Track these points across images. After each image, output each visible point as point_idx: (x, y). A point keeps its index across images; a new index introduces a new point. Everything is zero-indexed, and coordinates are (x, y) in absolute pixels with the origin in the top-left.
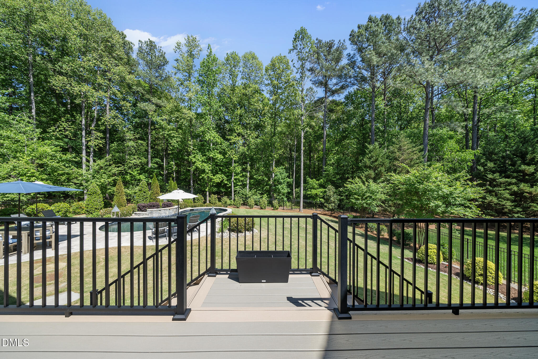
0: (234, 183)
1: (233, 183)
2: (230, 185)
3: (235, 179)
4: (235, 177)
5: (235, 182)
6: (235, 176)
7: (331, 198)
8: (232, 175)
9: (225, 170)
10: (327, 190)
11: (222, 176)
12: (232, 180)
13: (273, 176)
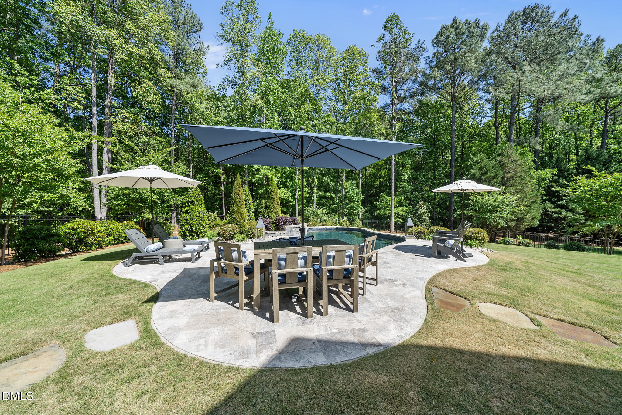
0: (298, 201)
2: (294, 203)
3: (299, 196)
4: (299, 193)
5: (299, 199)
6: (299, 191)
7: (424, 217)
8: (295, 190)
9: (290, 183)
10: (418, 206)
11: (286, 191)
12: (296, 197)
13: (344, 193)
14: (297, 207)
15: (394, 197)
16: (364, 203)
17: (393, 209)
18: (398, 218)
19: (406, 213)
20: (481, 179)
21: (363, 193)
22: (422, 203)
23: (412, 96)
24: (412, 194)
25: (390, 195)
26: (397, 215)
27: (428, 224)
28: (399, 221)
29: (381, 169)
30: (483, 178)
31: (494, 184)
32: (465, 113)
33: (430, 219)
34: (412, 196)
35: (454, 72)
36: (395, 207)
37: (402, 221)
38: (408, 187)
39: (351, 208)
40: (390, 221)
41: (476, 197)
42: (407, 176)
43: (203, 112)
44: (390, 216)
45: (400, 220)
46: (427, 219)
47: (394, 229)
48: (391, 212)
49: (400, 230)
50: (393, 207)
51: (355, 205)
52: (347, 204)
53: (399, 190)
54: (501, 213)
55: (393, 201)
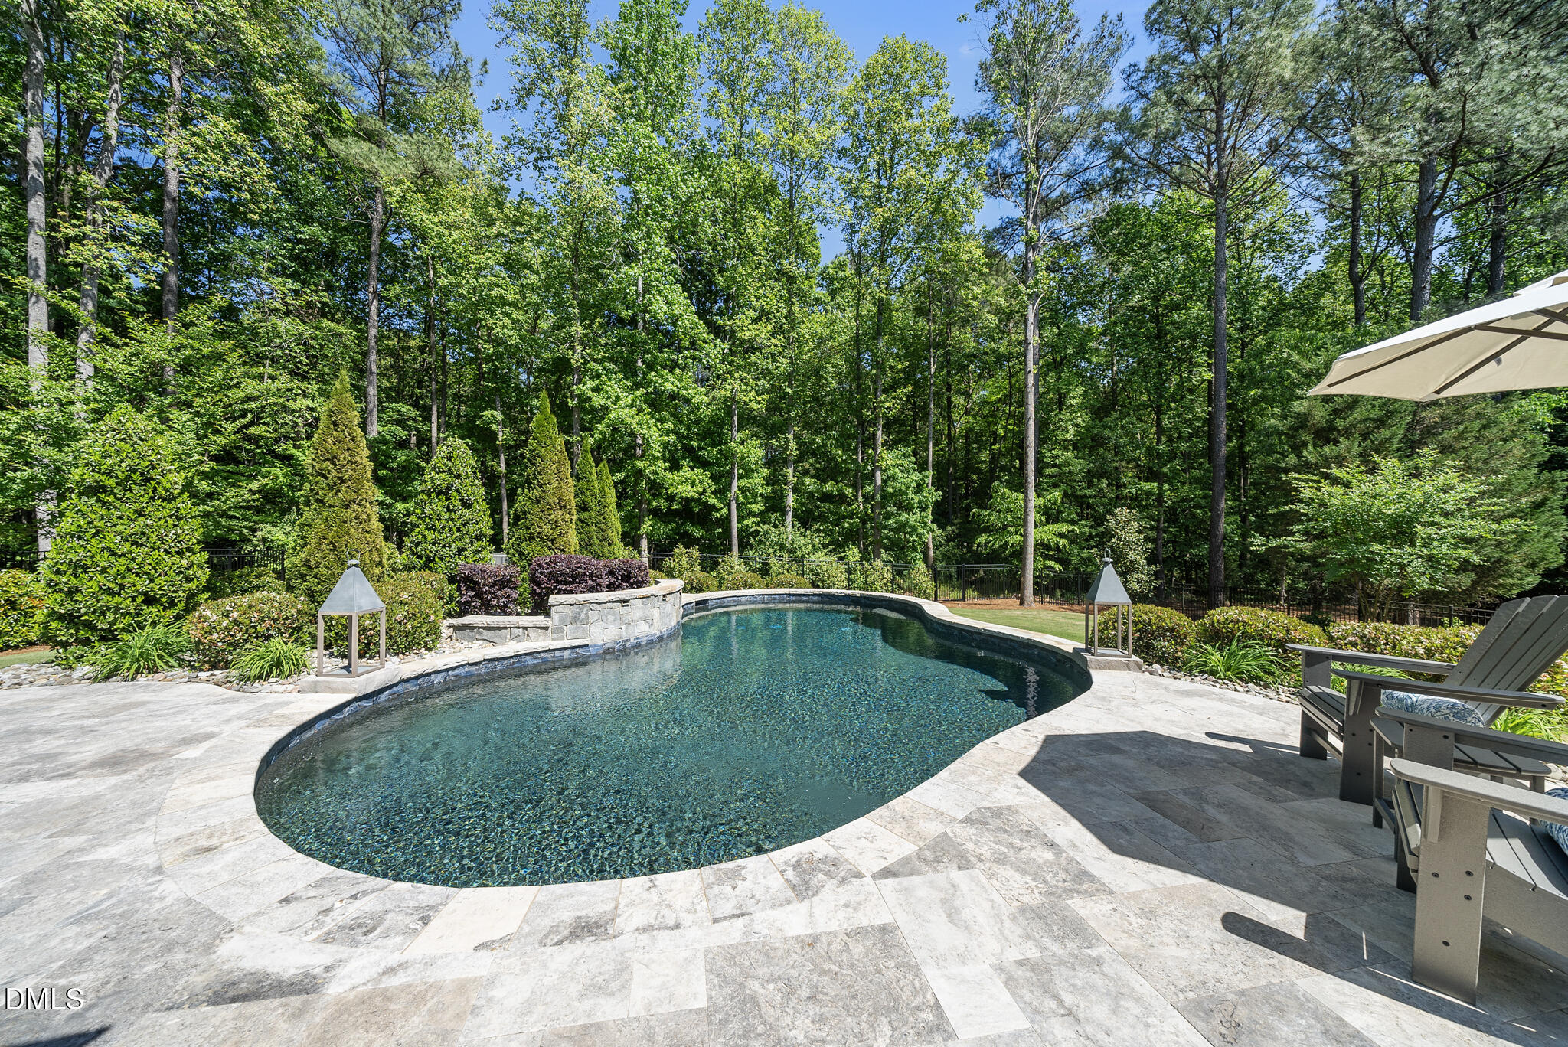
0: (739, 506)
1: (734, 505)
2: (725, 511)
3: (743, 490)
4: (743, 482)
5: (741, 499)
6: (740, 477)
7: (1132, 555)
8: (730, 473)
9: (711, 453)
10: (1111, 523)
11: (700, 475)
12: (731, 494)
13: (879, 482)
14: (735, 524)
15: (1032, 494)
16: (941, 515)
17: (1031, 530)
18: (1046, 557)
19: (1071, 542)
20: (1331, 427)
21: (938, 483)
22: (1123, 513)
23: (1088, 191)
24: (1090, 485)
25: (1020, 486)
26: (1042, 546)
27: (1145, 578)
28: (1050, 568)
29: (994, 416)
30: (1340, 424)
31: (1382, 443)
32: (1248, 243)
33: (1151, 561)
34: (1091, 492)
35: (1220, 105)
36: (1036, 526)
37: (1057, 567)
38: (1079, 466)
39: (902, 527)
40: (1023, 568)
41: (1318, 490)
42: (1072, 431)
43: (440, 236)
44: (1020, 553)
45: (1051, 563)
46: (1143, 562)
47: (1035, 594)
48: (1025, 541)
49: (1052, 595)
50: (1031, 524)
51: (912, 519)
52: (888, 516)
53: (1049, 471)
54: (1428, 542)
55: (1031, 504)
